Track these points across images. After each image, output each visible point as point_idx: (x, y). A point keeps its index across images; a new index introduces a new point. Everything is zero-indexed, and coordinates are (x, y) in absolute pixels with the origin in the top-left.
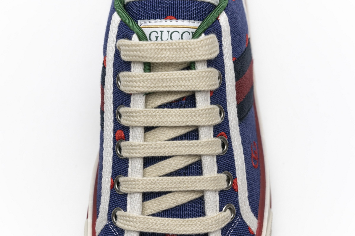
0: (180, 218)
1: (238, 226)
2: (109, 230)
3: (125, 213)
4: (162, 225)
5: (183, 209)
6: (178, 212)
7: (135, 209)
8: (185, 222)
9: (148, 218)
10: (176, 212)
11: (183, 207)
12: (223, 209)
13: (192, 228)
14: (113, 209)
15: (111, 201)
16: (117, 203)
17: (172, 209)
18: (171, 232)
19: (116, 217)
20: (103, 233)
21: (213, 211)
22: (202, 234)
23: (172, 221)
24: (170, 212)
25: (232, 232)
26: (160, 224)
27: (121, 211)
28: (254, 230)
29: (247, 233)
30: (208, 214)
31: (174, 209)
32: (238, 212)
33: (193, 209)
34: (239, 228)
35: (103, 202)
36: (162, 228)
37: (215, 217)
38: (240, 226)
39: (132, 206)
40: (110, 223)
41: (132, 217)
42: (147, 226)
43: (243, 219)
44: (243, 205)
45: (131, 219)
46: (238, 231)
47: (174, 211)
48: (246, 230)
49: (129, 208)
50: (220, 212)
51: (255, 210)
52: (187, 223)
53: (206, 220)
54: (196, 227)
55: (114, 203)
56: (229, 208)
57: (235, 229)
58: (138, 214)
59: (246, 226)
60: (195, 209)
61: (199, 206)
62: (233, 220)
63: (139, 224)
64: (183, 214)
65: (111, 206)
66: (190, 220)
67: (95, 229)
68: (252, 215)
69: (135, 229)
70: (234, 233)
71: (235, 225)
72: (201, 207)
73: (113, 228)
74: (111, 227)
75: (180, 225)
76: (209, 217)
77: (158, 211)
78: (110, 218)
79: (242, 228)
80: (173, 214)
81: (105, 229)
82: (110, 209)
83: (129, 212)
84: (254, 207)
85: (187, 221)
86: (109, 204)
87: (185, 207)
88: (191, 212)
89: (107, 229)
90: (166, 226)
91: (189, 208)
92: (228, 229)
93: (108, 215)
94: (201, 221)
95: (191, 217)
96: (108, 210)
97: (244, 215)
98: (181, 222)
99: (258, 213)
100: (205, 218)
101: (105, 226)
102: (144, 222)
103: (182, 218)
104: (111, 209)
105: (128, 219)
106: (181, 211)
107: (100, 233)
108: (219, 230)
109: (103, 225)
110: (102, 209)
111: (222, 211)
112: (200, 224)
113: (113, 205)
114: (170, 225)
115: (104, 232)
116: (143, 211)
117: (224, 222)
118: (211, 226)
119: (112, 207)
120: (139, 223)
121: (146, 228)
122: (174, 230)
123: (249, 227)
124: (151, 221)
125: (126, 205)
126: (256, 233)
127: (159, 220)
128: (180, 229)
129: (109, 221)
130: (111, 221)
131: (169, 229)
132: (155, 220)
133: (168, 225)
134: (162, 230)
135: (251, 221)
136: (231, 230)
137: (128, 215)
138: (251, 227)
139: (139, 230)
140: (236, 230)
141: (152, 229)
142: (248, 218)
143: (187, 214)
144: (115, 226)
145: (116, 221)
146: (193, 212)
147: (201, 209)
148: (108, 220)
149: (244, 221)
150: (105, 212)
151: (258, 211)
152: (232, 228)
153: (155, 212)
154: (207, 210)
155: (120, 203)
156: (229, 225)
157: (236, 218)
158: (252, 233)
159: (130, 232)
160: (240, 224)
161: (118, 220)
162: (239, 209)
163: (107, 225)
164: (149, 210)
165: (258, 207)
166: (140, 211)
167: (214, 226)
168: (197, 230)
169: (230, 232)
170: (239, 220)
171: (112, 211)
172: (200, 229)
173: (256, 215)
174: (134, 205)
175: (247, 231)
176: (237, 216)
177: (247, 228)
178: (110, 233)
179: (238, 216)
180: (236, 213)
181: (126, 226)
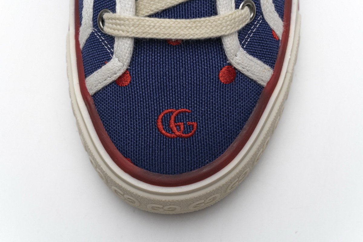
0: (185, 18)
1: (259, 29)
2: (96, 39)
3: (115, 14)
4: (162, 27)
5: (188, 8)
6: (182, 11)
7: (127, 8)
8: (191, 23)
9: (143, 20)
10: (180, 12)
11: (188, 4)
12: (239, 6)
13: (201, 31)
14: (99, 12)
15: (95, 2)
16: (104, 4)
17: (174, 7)
18: (173, 36)
19: (103, 22)
20: (88, 44)
21: (228, 9)
22: (214, 38)
23: (174, 22)
24: (172, 12)
25: (252, 37)
26: (159, 27)
27: (109, 13)
28: (279, 34)
29: (270, 38)
30: (221, 13)
31: (177, 8)
32: (259, 11)
33: (201, 7)
34: (261, 32)
35: (86, 4)
36: (163, 32)
37: (230, 16)
38: (262, 29)
39: (122, 5)
40: (96, 30)
41: (122, 20)
42: (143, 30)
43: (266, 20)
44: (265, 2)
45: (122, 22)
46: (259, 35)
47: (177, 10)
48: (269, 34)
49: (119, 8)
50: (236, 9)
51: (280, 10)
52: (194, 25)
53: (219, 20)
54: (206, 29)
55: (99, 4)
56: (247, 5)
57: (255, 32)
58: (130, 15)
59: (269, 29)
60: (204, 7)
61: (209, 3)
62: (253, 21)
63: (132, 28)
64: (188, 14)
65: (96, 8)
66: (197, 21)
67: (78, 40)
68: (276, 15)
69: (128, 34)
70: (255, 37)
71: (255, 27)
72: (211, 5)
73: (100, 37)
74: (98, 35)
75: (186, 27)
76: (222, 16)
77: (157, 11)
78: (95, 23)
79: (264, 31)
80: (176, 14)
81: (91, 39)
82: (95, 12)
83: (119, 13)
84: (279, 6)
85: (195, 22)
86: (94, 6)
87: (190, 5)
88: (198, 10)
89: (93, 38)
90: (167, 30)
91: (196, 5)
92: (247, 33)
93: (93, 20)
94: (212, 21)
95: (199, 17)
96: (92, 13)
97: (267, 15)
98: (187, 23)
99: (284, 14)
100: (217, 17)
101: (91, 34)
102: (139, 25)
103: (188, 18)
104: (97, 11)
105: (118, 22)
106: (186, 10)
107: (85, 44)
108: (235, 32)
109: (87, 34)
110: (85, 13)
111: (238, 8)
112: (211, 26)
113: (99, 7)
114: (172, 28)
115: (90, 42)
116: (137, 11)
117: (241, 22)
118: (224, 28)
119: (98, 10)
120: (133, 26)
121: (142, 32)
122: (178, 33)
123: (273, 30)
124: (148, 23)
125: (115, 4)
126: (282, 38)
127: (158, 22)
128: (185, 32)
129: (95, 28)
130: (97, 28)
131: (171, 32)
132: (153, 22)
133: (170, 27)
134: (162, 35)
135: (276, 22)
136: (250, 34)
137: (118, 17)
138: (275, 31)
139: (133, 35)
140: (257, 33)
141: (149, 34)
142: (272, 19)
143: (194, 14)
144: (103, 33)
145: (103, 27)
146: (201, 11)
147: (211, 7)
148: (93, 27)
149: (267, 22)
150: (89, 17)
151: (283, 11)
152: (252, 32)
153: (152, 13)
154: (219, 6)
155: (107, 3)
156: (248, 27)
157: (256, 18)
158: (277, 37)
159: (121, 39)
160: (262, 26)
161: (106, 24)
162: (260, 7)
163: (93, 34)
164: (145, 10)
165: (283, 6)
166: (132, 11)
167: (229, 27)
168: (207, 33)
169: (249, 36)
170: (260, 22)
171: (97, 15)
172: (211, 31)
173: (281, 15)
174: (125, 4)
175: (271, 36)
176: (258, 16)
177: (270, 32)
178: (97, 43)
179: (260, 16)
180: (257, 12)
181: (116, 31)
